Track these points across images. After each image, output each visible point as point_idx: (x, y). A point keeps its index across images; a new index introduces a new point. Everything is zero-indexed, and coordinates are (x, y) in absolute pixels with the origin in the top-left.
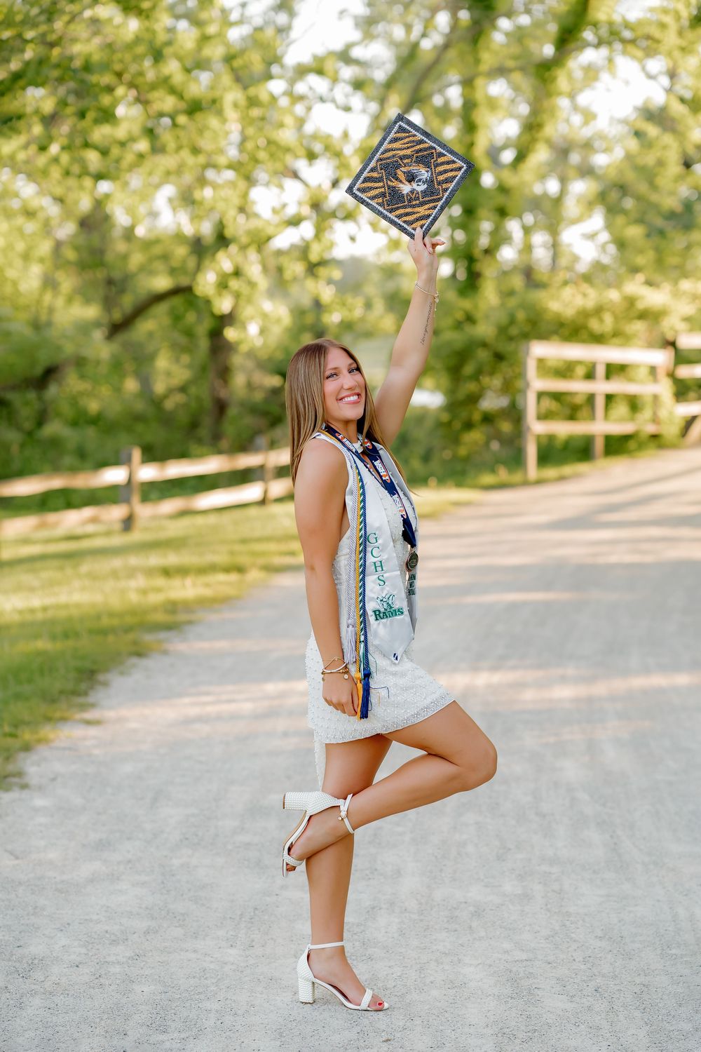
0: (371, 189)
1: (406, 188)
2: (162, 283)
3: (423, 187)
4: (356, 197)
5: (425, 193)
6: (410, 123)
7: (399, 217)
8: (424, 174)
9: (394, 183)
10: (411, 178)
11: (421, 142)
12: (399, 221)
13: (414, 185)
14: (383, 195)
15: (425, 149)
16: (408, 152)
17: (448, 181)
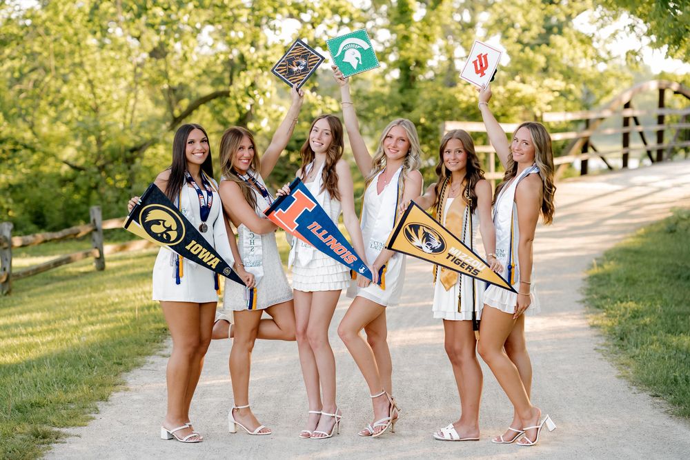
0: (281, 69)
1: (295, 69)
2: (207, 90)
3: (303, 68)
4: (274, 73)
5: (303, 70)
6: (302, 42)
7: (290, 80)
8: (304, 62)
9: (292, 67)
10: (298, 64)
11: (305, 49)
12: (290, 82)
13: (299, 67)
14: (285, 72)
15: (306, 53)
16: (298, 54)
17: (312, 65)
